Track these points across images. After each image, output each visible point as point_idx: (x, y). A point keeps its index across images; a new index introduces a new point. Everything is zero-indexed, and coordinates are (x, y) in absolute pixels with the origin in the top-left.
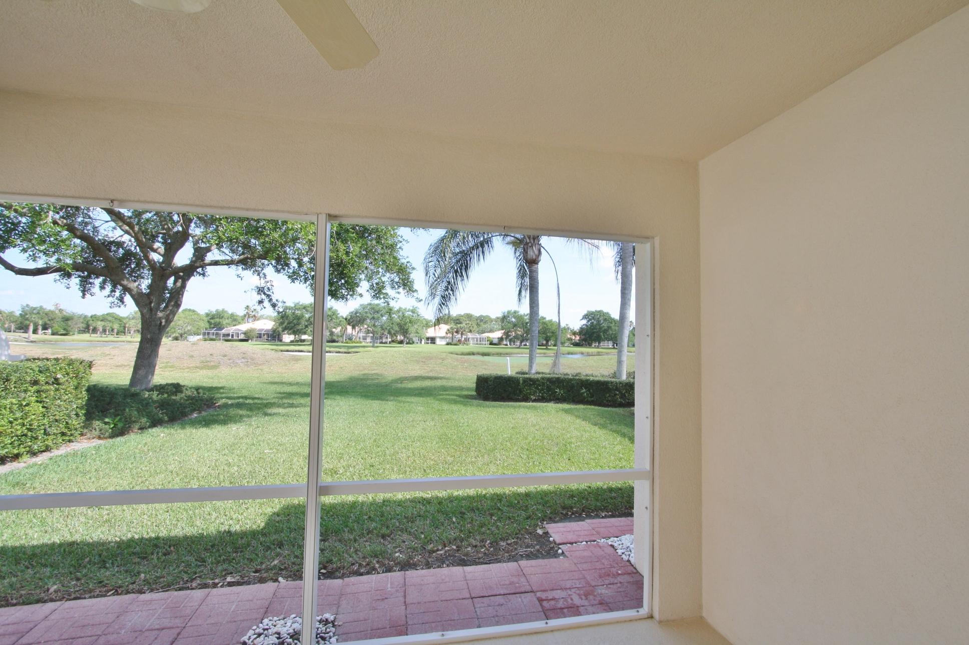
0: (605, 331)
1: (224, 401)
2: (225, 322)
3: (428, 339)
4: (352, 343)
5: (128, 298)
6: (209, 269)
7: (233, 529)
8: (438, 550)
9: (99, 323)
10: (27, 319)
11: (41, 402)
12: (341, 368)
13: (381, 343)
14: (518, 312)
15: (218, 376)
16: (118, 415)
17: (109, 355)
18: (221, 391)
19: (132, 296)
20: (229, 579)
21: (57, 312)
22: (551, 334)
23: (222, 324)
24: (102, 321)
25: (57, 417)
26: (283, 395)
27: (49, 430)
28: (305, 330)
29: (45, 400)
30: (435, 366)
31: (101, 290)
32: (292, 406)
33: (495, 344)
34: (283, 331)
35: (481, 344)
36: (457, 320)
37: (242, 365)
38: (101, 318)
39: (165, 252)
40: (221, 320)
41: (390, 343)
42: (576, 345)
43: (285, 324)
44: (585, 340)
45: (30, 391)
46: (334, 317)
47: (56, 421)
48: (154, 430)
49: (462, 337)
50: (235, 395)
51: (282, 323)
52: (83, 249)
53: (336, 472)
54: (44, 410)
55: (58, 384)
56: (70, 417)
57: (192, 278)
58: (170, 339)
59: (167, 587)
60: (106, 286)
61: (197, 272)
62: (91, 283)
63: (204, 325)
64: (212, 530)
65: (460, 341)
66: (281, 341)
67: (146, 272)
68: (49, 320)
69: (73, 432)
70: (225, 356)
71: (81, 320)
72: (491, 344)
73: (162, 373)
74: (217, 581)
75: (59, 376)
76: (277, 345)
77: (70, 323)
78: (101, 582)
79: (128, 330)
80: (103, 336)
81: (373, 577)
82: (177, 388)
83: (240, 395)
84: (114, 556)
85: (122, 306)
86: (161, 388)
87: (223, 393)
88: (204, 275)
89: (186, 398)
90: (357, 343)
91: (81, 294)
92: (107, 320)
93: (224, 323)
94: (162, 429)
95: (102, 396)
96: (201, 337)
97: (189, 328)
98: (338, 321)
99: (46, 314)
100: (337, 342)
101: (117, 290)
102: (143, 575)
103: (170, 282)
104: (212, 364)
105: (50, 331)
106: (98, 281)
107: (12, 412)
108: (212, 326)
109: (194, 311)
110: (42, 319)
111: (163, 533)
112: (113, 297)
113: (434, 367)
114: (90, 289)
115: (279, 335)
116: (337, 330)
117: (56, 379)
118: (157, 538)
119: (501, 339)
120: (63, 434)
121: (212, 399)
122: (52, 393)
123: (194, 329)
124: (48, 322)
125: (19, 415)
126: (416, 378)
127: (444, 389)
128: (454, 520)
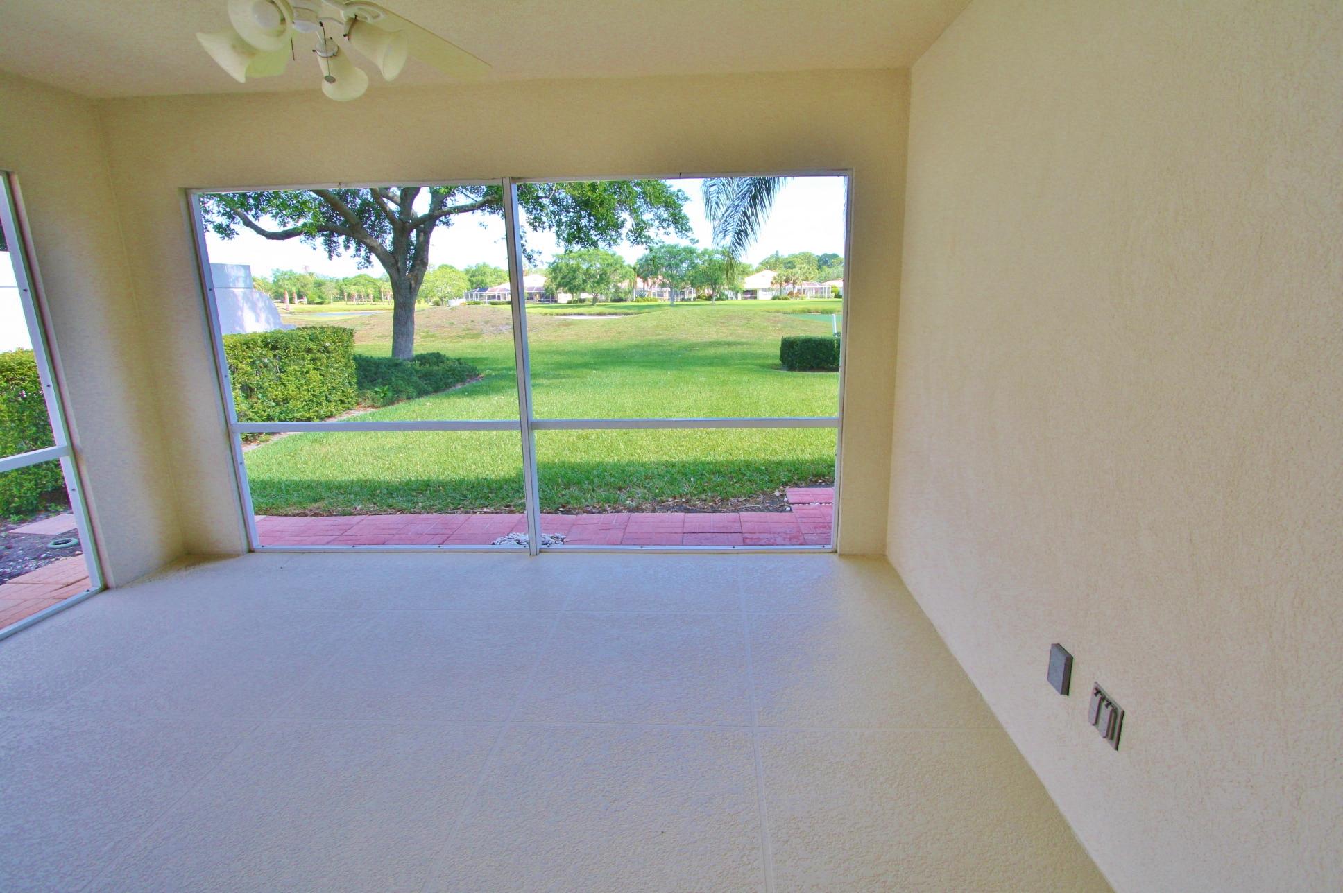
1: (487, 372)
2: (488, 279)
3: (746, 292)
4: (645, 301)
5: (373, 257)
6: (453, 217)
7: (488, 478)
8: (667, 501)
9: (353, 287)
10: (280, 287)
11: (317, 369)
12: (619, 333)
13: (683, 300)
15: (482, 346)
16: (386, 385)
17: (369, 324)
18: (486, 362)
19: (378, 256)
20: (485, 510)
21: (308, 276)
23: (486, 283)
24: (355, 285)
25: (334, 385)
26: (550, 366)
27: (329, 396)
28: (583, 286)
29: (320, 367)
30: (738, 328)
31: (346, 250)
32: (558, 377)
34: (557, 289)
35: (821, 297)
36: (789, 262)
37: (506, 332)
38: (353, 282)
39: (401, 201)
40: (483, 278)
41: (694, 299)
43: (559, 279)
45: (307, 358)
46: (618, 266)
47: (334, 388)
48: (422, 400)
49: (794, 288)
50: (500, 367)
51: (555, 278)
52: (320, 204)
53: (588, 438)
54: (322, 377)
55: (328, 352)
56: (343, 384)
57: (436, 228)
58: (431, 304)
59: (439, 511)
60: (350, 245)
61: (440, 221)
62: (334, 242)
63: (465, 285)
64: (472, 476)
65: (790, 294)
66: (556, 302)
67: (388, 226)
68: (302, 287)
69: (350, 400)
70: (487, 322)
71: (334, 285)
73: (424, 343)
74: (476, 510)
75: (327, 344)
76: (551, 307)
77: (323, 288)
78: (391, 506)
79: (384, 296)
80: (360, 303)
81: (603, 515)
82: (437, 358)
83: (505, 366)
84: (398, 490)
85: (370, 267)
86: (422, 359)
87: (487, 364)
88: (447, 223)
89: (447, 368)
90: (651, 300)
91: (327, 255)
92: (360, 283)
93: (488, 281)
94: (427, 399)
95: (369, 366)
96: (463, 300)
97: (449, 289)
98: (624, 272)
99: (298, 279)
100: (626, 300)
101: (362, 249)
102: (420, 504)
103: (413, 235)
104: (475, 332)
105: (305, 300)
106: (341, 239)
107: (296, 378)
108: (474, 286)
109: (452, 267)
110: (295, 285)
111: (434, 477)
112: (359, 256)
113: (735, 330)
114: (335, 249)
115: (553, 295)
116: (625, 285)
117: (326, 347)
118: (429, 481)
120: (342, 402)
121: (474, 369)
122: (325, 361)
123: (455, 291)
124: (302, 289)
125: (303, 381)
126: (711, 344)
127: (744, 356)
128: (692, 479)
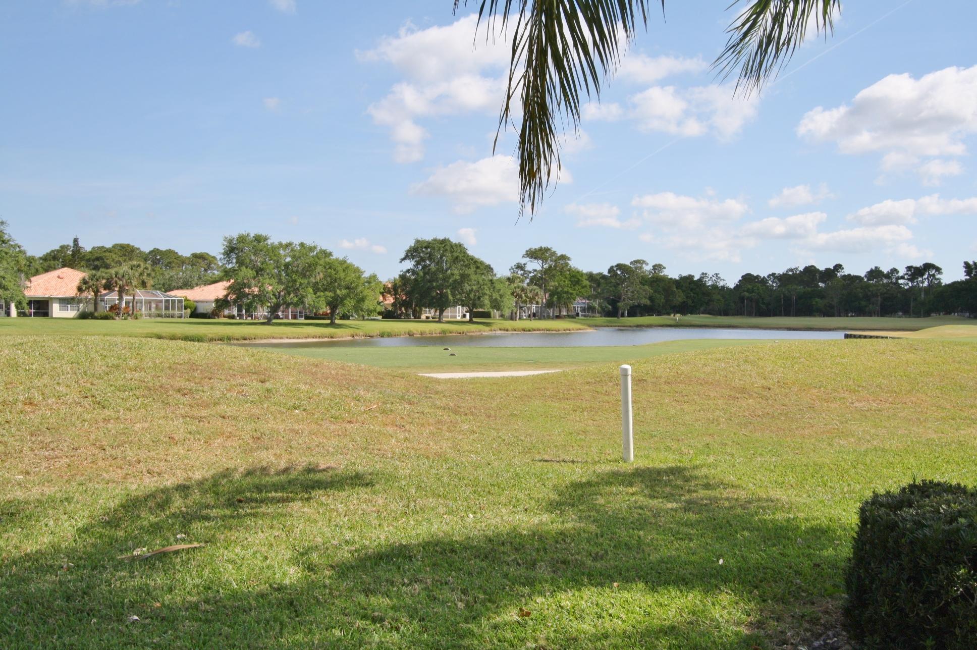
0: (456, 286)
3: (27, 304)
14: (266, 239)
22: (344, 292)
33: (204, 316)
35: (167, 316)
36: (97, 259)
42: (388, 315)
44: (407, 304)
49: (121, 298)
65: (114, 308)
72: (195, 314)
119: (222, 304)
